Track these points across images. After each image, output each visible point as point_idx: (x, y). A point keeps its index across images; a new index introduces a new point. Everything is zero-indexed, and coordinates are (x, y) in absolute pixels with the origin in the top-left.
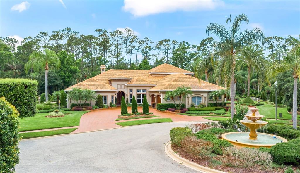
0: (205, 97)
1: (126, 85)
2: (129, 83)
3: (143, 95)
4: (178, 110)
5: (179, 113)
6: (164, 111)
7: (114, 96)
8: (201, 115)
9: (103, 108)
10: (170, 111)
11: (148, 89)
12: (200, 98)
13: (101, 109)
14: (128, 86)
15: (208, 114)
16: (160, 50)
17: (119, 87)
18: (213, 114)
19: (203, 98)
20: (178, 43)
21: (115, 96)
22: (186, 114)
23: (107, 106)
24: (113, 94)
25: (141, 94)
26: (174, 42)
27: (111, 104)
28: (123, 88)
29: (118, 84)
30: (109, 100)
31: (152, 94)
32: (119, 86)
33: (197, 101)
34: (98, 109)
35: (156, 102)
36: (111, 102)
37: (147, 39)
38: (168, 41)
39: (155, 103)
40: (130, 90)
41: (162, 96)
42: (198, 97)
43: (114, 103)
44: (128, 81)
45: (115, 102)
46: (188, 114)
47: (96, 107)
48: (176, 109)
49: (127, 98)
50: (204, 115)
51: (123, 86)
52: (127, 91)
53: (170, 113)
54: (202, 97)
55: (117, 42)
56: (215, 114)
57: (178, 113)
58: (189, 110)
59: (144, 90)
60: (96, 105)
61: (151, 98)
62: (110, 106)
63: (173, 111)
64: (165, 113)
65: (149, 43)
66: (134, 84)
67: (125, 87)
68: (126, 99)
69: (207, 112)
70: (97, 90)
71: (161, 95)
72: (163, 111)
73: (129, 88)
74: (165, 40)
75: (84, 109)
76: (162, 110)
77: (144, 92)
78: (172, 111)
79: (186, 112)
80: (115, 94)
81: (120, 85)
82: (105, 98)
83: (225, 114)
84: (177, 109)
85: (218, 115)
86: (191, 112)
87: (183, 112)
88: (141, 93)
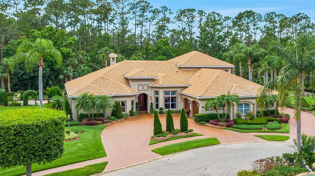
0: (253, 104)
1: (150, 85)
2: (154, 83)
3: (173, 98)
4: (222, 124)
5: (224, 127)
6: (204, 124)
7: (134, 100)
8: (252, 131)
9: (122, 118)
10: (212, 124)
11: (179, 90)
12: (247, 105)
13: (120, 120)
14: (152, 87)
15: (260, 129)
16: (181, 22)
17: (140, 89)
18: (267, 130)
19: (251, 106)
20: (206, 14)
21: (136, 100)
22: (233, 129)
23: (127, 115)
24: (134, 98)
25: (170, 98)
26: (201, 13)
27: (131, 112)
28: (145, 89)
29: (139, 84)
30: (128, 107)
31: (184, 97)
32: (140, 87)
33: (243, 109)
34: (116, 121)
35: (191, 109)
36: (130, 109)
37: (165, 9)
38: (193, 10)
39: (190, 111)
40: (156, 92)
41: (201, 104)
42: (244, 104)
43: (135, 110)
44: (153, 80)
45: (136, 108)
46: (236, 129)
47: (113, 117)
48: (219, 121)
49: (152, 103)
50: (255, 131)
51: (146, 87)
52: (150, 94)
53: (212, 127)
54: (250, 104)
55: (122, 10)
56: (269, 129)
57: (222, 127)
58: (236, 123)
59: (174, 92)
60: (112, 115)
61: (183, 102)
62: (131, 115)
63: (217, 125)
64: (206, 127)
65: (167, 13)
66: (160, 85)
67: (149, 88)
68: (150, 104)
69: (258, 126)
70: (113, 95)
71: (199, 102)
72: (202, 124)
73: (154, 89)
74: (189, 10)
75: (98, 122)
76: (201, 122)
77: (173, 94)
78: (215, 125)
79: (233, 126)
80: (136, 98)
81: (142, 85)
82: (123, 104)
83: (280, 128)
84: (221, 121)
85: (272, 131)
86: (239, 126)
87: (228, 126)
88: (170, 96)
